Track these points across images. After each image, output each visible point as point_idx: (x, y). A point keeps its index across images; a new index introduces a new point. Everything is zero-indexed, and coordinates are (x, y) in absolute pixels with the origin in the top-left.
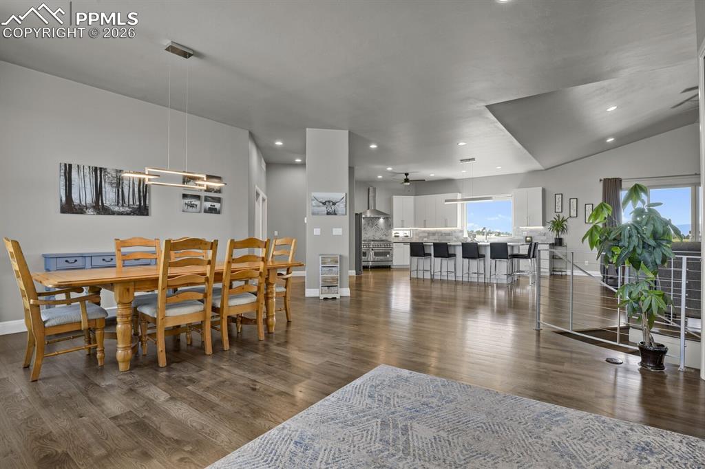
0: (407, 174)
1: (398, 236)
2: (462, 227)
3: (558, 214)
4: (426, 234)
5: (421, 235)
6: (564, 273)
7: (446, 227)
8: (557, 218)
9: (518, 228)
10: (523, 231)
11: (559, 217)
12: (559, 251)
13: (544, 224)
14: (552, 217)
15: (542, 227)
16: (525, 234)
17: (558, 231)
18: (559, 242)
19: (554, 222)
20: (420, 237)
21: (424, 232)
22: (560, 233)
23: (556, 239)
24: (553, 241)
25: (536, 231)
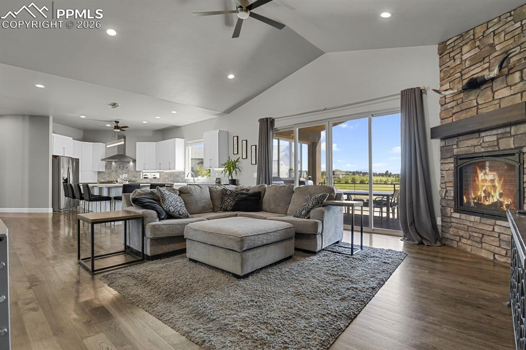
0: (116, 122)
23: (230, 180)
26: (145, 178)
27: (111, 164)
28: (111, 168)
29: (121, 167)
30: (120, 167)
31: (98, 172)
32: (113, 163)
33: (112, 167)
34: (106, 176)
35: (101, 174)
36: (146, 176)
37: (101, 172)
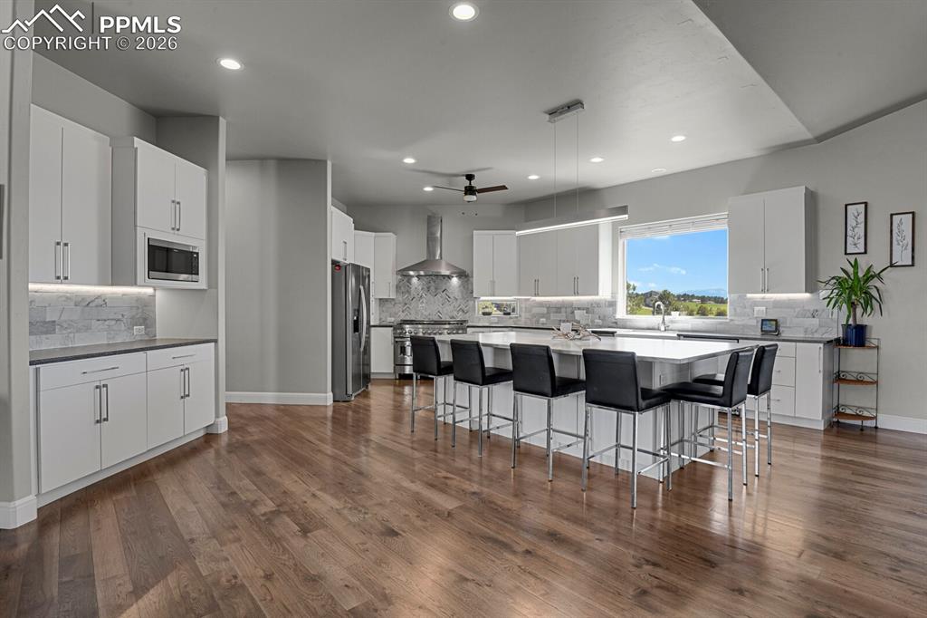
0: (470, 177)
1: (489, 314)
2: (614, 294)
3: (852, 259)
4: (545, 310)
5: (535, 310)
6: (868, 423)
7: (576, 293)
8: (851, 270)
9: (742, 298)
10: (756, 303)
11: (855, 266)
12: (856, 360)
13: (811, 286)
14: (834, 264)
15: (808, 295)
16: (760, 312)
17: (852, 306)
18: (857, 336)
19: (840, 282)
20: (534, 316)
21: (541, 304)
22: (859, 310)
23: (846, 327)
24: (837, 333)
25: (790, 305)
26: (484, 314)
27: (409, 281)
28: (409, 292)
29: (432, 288)
30: (428, 288)
31: (380, 299)
32: (415, 280)
33: (413, 288)
34: (399, 308)
35: (389, 305)
36: (487, 310)
37: (387, 300)
